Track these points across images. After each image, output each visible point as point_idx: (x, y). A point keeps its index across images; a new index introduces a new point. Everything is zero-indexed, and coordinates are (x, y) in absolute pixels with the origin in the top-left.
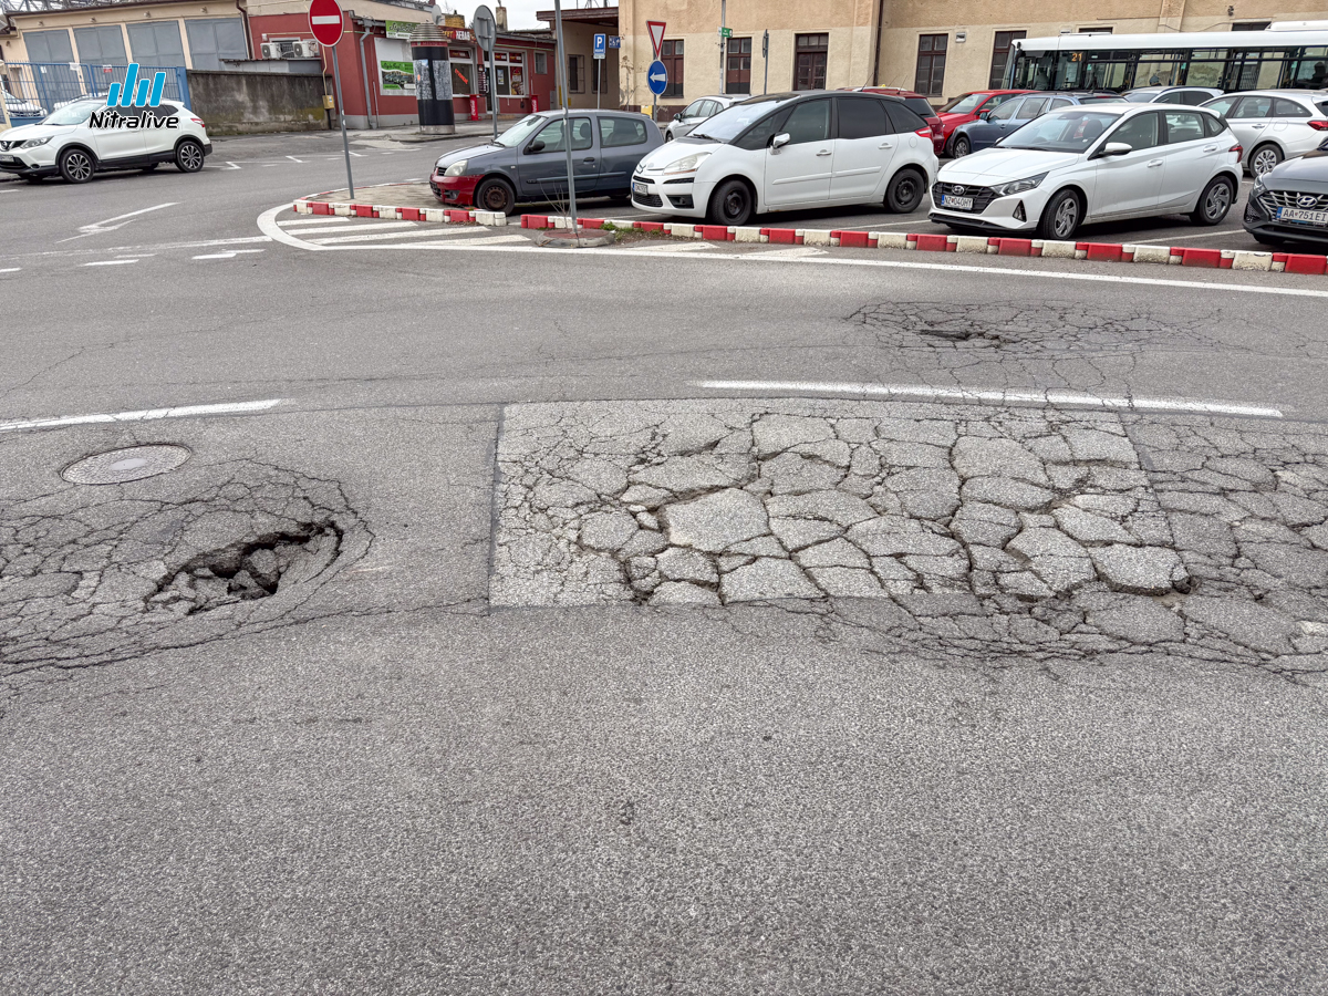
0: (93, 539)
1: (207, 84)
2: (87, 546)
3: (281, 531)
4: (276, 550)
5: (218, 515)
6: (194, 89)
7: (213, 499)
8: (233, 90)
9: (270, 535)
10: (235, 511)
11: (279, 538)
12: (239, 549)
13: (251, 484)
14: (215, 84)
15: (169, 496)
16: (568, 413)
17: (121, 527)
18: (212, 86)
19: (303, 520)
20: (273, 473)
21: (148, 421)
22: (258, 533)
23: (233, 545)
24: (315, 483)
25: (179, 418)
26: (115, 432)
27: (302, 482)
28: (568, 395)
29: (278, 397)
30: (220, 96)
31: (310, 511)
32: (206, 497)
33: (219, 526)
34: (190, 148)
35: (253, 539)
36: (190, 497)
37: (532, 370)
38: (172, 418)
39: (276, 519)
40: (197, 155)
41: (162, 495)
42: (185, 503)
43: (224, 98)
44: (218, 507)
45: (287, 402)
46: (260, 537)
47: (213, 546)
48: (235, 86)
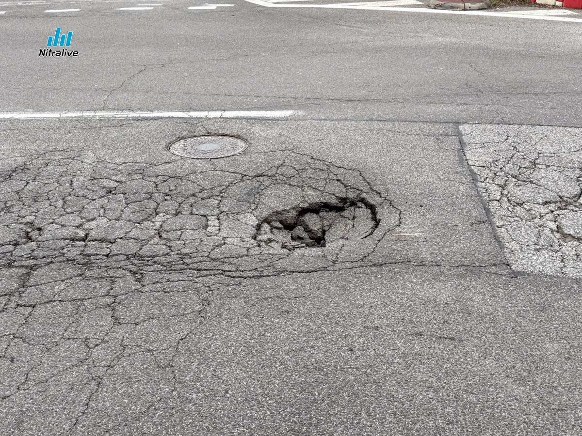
0: (204, 195)
2: (203, 199)
3: (325, 201)
4: (321, 214)
5: (279, 186)
7: (274, 176)
9: (317, 204)
10: (290, 185)
11: (323, 207)
12: (297, 212)
13: (298, 167)
15: (245, 171)
16: (511, 133)
17: (221, 189)
19: (340, 195)
20: (311, 161)
21: (211, 119)
22: (309, 201)
23: (293, 208)
24: (342, 170)
25: (231, 118)
26: (192, 125)
27: (332, 169)
28: (507, 120)
29: (291, 109)
31: (344, 190)
32: (270, 174)
33: (282, 194)
35: (306, 205)
36: (259, 172)
37: (469, 100)
38: (226, 118)
39: (320, 193)
41: (241, 169)
42: (257, 176)
44: (279, 181)
45: (299, 112)
46: (310, 204)
47: (281, 207)
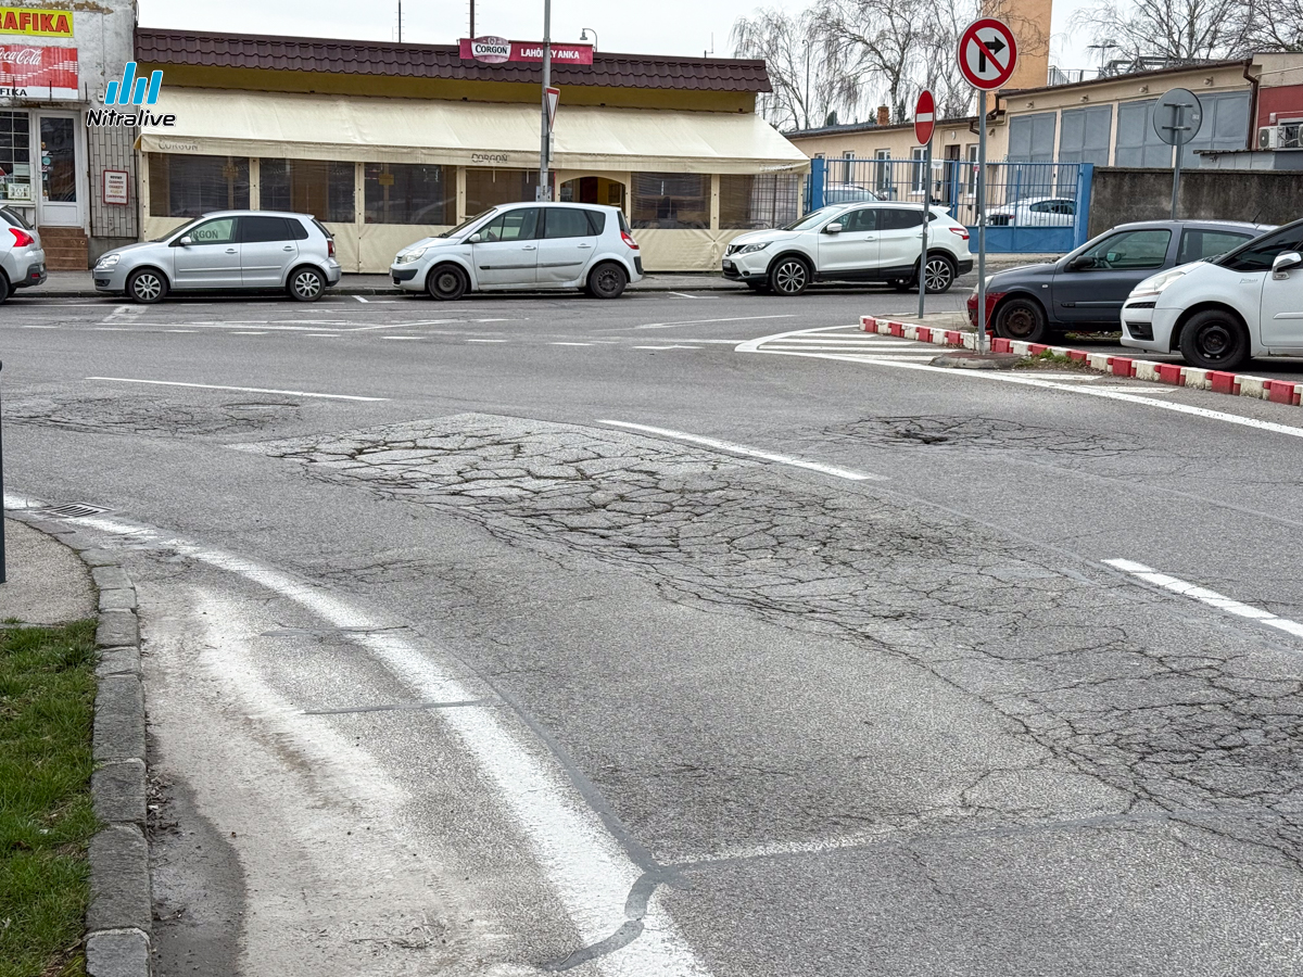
1: (1119, 187)
6: (1097, 193)
8: (1160, 194)
14: (1132, 187)
18: (1126, 188)
30: (1136, 203)
34: (938, 264)
40: (946, 273)
43: (1142, 206)
48: (1164, 188)
